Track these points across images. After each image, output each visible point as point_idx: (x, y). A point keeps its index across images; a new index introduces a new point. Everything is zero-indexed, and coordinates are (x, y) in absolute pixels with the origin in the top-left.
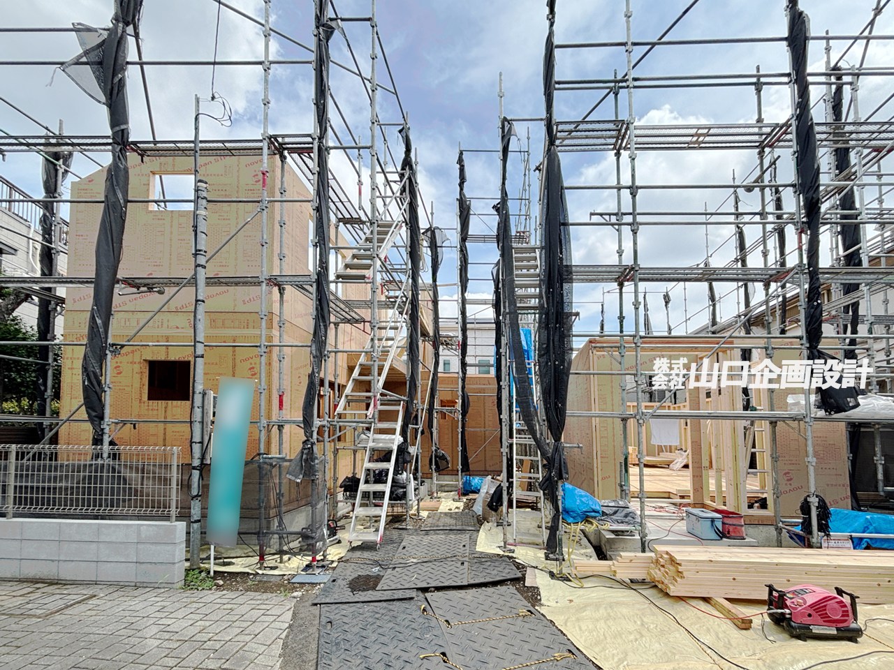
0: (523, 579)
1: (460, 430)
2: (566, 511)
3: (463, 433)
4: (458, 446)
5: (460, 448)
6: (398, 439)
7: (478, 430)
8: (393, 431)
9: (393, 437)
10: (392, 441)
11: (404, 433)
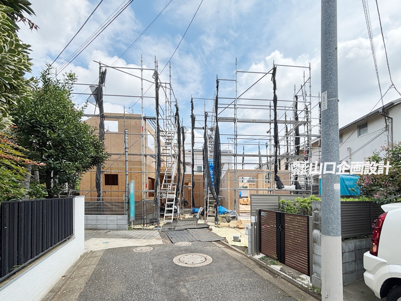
0: (209, 227)
1: (192, 193)
2: (219, 212)
3: (193, 194)
4: (191, 198)
5: (192, 199)
6: (175, 196)
7: (197, 193)
8: (174, 194)
9: (173, 195)
10: (174, 196)
11: (176, 195)
